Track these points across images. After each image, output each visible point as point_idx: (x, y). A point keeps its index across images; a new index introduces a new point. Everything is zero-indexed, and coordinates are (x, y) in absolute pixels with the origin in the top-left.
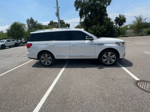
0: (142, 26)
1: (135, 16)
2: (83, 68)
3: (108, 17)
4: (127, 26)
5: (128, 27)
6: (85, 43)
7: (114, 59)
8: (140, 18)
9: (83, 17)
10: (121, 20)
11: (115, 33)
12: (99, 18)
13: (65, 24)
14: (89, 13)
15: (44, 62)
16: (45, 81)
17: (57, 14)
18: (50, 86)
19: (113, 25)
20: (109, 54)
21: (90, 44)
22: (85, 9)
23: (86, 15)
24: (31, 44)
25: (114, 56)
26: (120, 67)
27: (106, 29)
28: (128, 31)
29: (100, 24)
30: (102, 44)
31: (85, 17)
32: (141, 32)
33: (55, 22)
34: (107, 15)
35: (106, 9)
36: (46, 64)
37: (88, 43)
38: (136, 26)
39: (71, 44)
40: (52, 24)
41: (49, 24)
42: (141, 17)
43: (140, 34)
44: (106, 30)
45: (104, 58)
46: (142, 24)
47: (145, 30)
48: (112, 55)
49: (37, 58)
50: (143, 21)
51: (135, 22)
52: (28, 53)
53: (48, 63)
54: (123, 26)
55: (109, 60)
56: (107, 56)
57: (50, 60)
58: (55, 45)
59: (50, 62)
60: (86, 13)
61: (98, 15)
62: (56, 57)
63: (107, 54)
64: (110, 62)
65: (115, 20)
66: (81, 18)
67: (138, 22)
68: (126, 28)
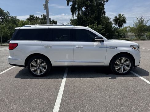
0: (143, 29)
1: (137, 17)
2: (91, 77)
3: (106, 16)
4: (126, 28)
5: (128, 29)
6: (93, 46)
7: (128, 66)
8: (141, 20)
9: (76, 13)
10: (120, 21)
11: (114, 35)
12: (96, 16)
13: (51, 21)
14: (84, 9)
15: (35, 71)
16: (44, 97)
17: (46, 7)
18: (54, 104)
19: (111, 26)
20: (123, 59)
21: (100, 47)
22: (78, 4)
23: (79, 11)
24: (17, 44)
25: (128, 62)
26: (136, 76)
27: (104, 30)
28: (129, 33)
29: (97, 24)
30: (115, 47)
31: (78, 13)
32: (143, 35)
33: (36, 17)
34: (104, 13)
35: (103, 6)
36: (38, 73)
37: (97, 46)
38: (138, 28)
39: (75, 46)
40: (32, 20)
41: (28, 19)
42: (143, 18)
43: (142, 37)
44: (104, 32)
45: (117, 65)
46: (144, 26)
47: (147, 34)
48: (126, 61)
49: (24, 65)
50: (144, 23)
51: (136, 24)
52: (10, 57)
53: (41, 72)
54: (122, 27)
55: (123, 68)
56: (121, 62)
57: (44, 68)
58: (52, 47)
59: (44, 70)
60: (80, 8)
61: (94, 13)
62: (54, 64)
63: (121, 60)
64: (124, 70)
65: (114, 20)
66: (73, 14)
67: (140, 23)
68: (125, 30)
